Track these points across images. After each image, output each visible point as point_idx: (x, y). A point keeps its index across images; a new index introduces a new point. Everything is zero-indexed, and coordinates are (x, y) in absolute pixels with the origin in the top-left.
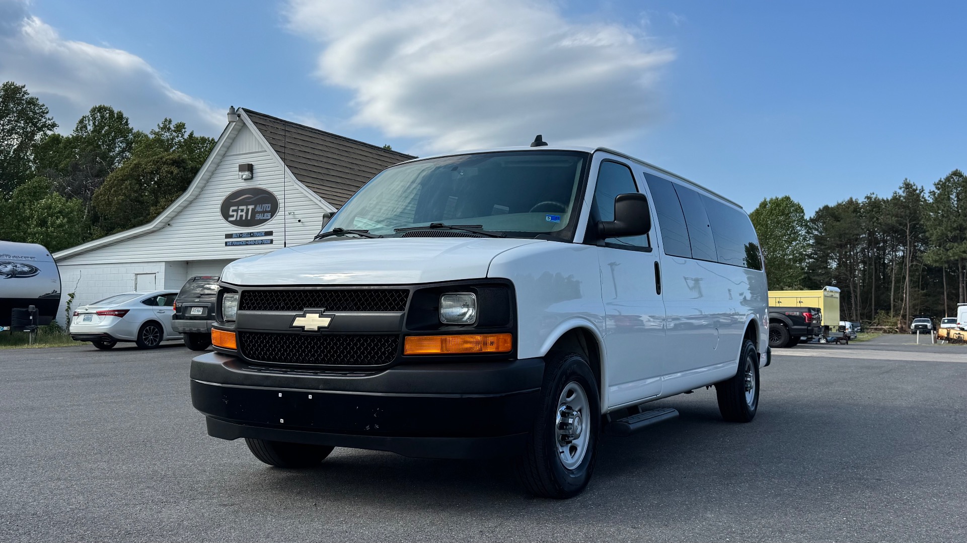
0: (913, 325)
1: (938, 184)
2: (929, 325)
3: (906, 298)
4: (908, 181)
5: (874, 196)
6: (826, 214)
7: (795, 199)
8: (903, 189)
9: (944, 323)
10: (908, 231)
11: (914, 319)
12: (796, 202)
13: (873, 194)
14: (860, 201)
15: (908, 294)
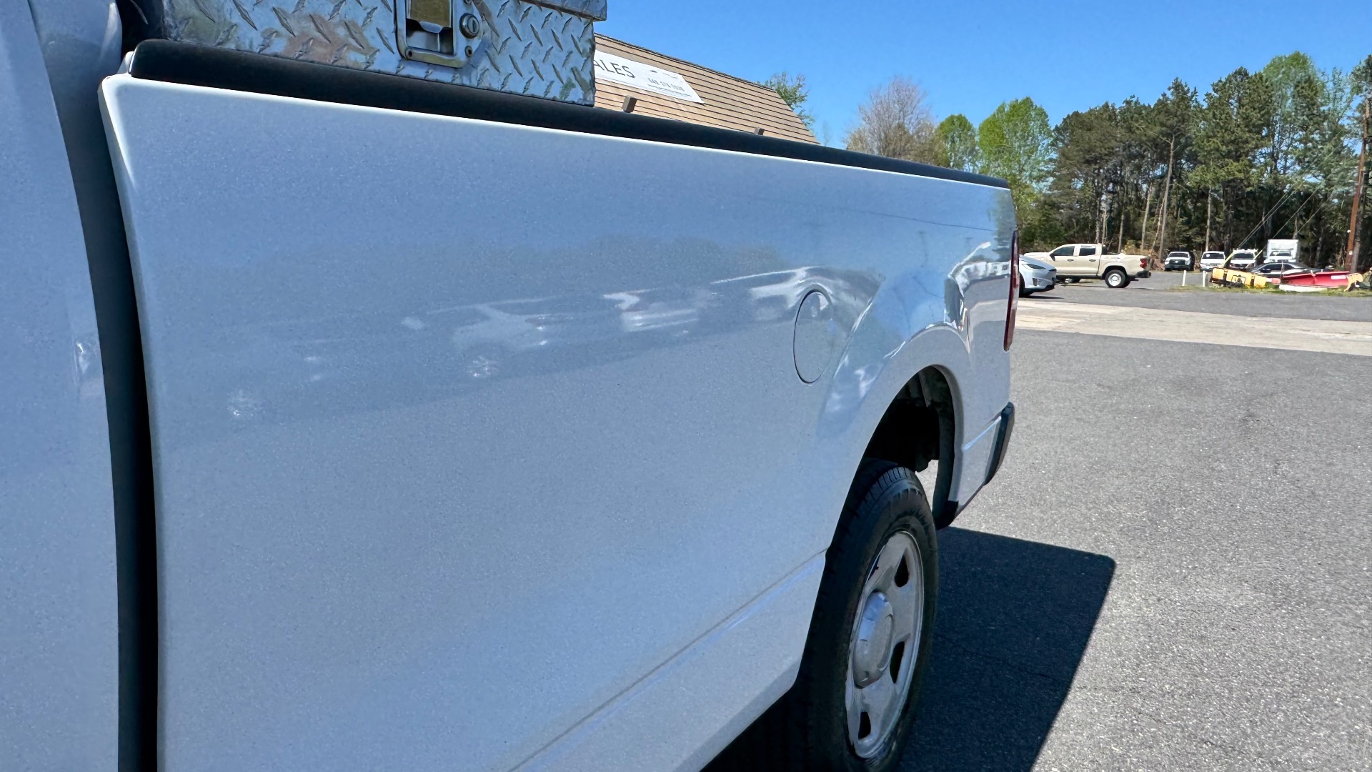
0: (1168, 259)
1: (1217, 85)
2: (1188, 260)
3: (1161, 227)
4: (1179, 80)
5: (1134, 100)
6: (1075, 123)
7: (1037, 102)
8: (1172, 90)
9: (1205, 257)
10: (1172, 144)
11: (1169, 252)
12: (1038, 106)
13: (1134, 97)
14: (1117, 107)
15: (1164, 222)
